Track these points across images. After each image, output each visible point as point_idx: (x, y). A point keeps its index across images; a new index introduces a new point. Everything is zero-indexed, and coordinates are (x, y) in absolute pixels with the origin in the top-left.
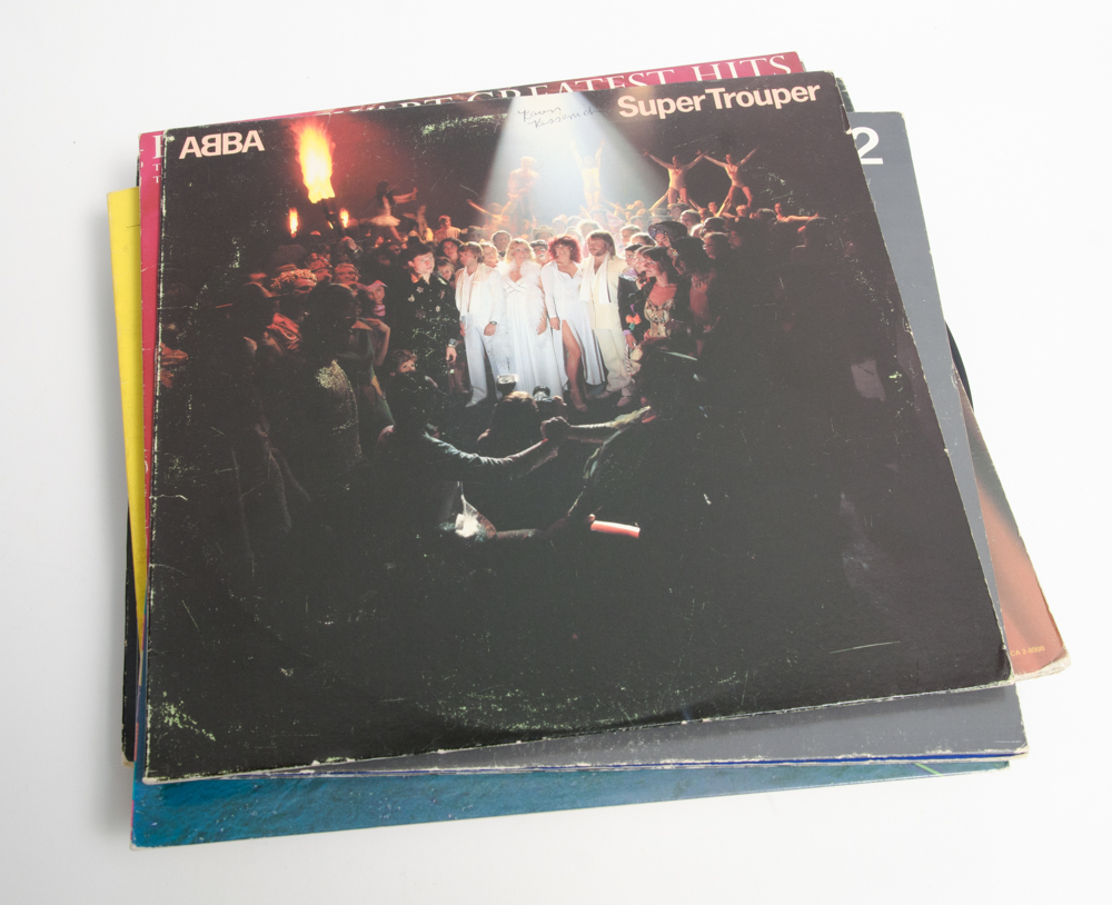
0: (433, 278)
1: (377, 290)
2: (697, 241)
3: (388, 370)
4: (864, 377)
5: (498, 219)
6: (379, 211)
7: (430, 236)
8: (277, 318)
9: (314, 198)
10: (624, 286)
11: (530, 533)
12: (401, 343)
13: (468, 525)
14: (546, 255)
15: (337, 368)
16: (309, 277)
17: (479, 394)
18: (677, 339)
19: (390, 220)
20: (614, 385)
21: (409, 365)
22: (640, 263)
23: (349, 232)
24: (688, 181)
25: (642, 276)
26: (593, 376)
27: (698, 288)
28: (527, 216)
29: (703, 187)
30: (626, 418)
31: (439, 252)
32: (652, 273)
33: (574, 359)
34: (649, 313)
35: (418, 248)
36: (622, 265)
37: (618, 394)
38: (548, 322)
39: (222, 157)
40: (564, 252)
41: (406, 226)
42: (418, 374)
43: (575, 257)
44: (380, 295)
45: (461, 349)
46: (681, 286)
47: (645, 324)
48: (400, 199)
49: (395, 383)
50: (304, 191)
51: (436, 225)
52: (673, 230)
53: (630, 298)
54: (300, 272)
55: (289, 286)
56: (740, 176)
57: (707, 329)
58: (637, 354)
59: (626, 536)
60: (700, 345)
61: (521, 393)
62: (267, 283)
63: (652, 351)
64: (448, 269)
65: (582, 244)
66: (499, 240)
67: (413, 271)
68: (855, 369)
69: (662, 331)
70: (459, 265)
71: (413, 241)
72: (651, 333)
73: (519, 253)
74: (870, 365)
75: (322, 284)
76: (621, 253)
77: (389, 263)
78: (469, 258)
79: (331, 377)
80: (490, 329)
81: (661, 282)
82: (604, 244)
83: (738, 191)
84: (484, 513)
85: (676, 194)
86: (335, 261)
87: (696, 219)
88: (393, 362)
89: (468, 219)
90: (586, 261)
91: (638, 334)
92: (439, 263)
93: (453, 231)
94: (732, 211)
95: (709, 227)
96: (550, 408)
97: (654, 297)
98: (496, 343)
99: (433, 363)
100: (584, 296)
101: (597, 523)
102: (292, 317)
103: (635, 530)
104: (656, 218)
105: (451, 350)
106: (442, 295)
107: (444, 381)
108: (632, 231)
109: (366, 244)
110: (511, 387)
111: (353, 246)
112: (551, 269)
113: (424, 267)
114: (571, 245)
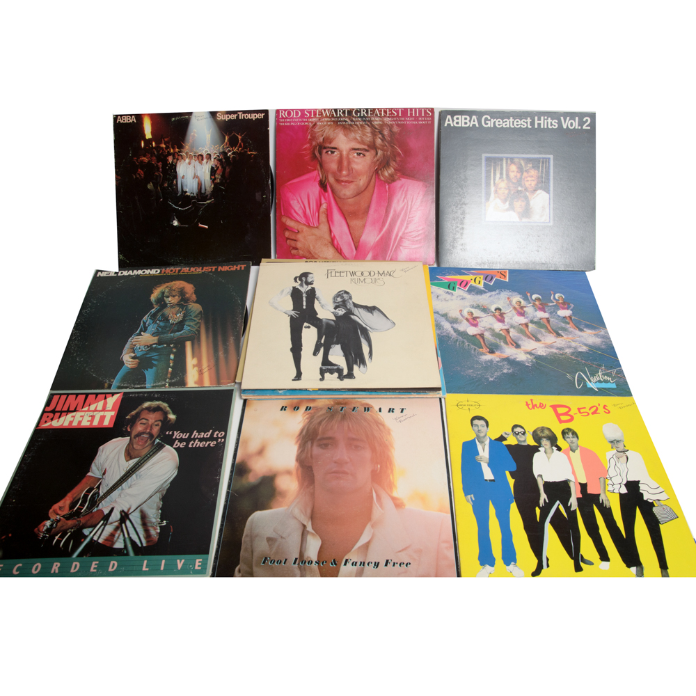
0: (172, 162)
1: (160, 164)
2: (229, 157)
3: (162, 185)
4: (258, 196)
5: (187, 147)
6: (161, 143)
7: (172, 151)
8: (139, 170)
9: (147, 138)
10: (212, 168)
11: (187, 226)
12: (165, 179)
13: (176, 223)
14: (196, 159)
15: (152, 184)
16: (146, 160)
17: (180, 193)
18: (221, 184)
19: (163, 146)
20: (207, 193)
21: (166, 185)
22: (216, 162)
23: (155, 148)
24: (229, 140)
25: (216, 166)
26: (203, 191)
27: (228, 170)
28: (193, 147)
29: (233, 142)
30: (208, 202)
31: (173, 155)
32: (218, 165)
33: (200, 185)
34: (216, 176)
35: (169, 154)
36: (212, 163)
37: (207, 195)
38: (195, 177)
39: (126, 123)
40: (200, 158)
41: (167, 147)
42: (168, 187)
43: (202, 160)
44: (161, 166)
45: (177, 181)
46: (224, 168)
47: (215, 179)
48: (166, 140)
49: (163, 189)
50: (145, 135)
51: (174, 148)
52: (224, 153)
53: (213, 171)
54: (144, 158)
55: (142, 162)
56: (242, 140)
57: (228, 181)
58: (213, 186)
59: (205, 228)
60: (226, 185)
61: (188, 194)
62: (137, 160)
63: (216, 185)
64: (175, 160)
65: (205, 156)
66: (187, 153)
67: (168, 160)
68: (257, 194)
69: (218, 181)
70: (178, 160)
71: (168, 152)
72: (216, 181)
73: (191, 157)
74: (260, 193)
75: (149, 162)
76: (212, 160)
77: (163, 158)
78: (180, 158)
79: (150, 186)
80: (183, 177)
81: (220, 168)
82: (209, 156)
83: (240, 144)
84: (179, 221)
85: (227, 144)
86: (151, 156)
87: (230, 151)
88: (163, 184)
89: (181, 147)
90: (205, 161)
91: (213, 181)
92: (174, 159)
93: (177, 150)
94: (238, 149)
95: (232, 154)
96: (194, 198)
97: (218, 172)
98: (184, 180)
99: (171, 185)
100: (203, 170)
101: (200, 225)
102: (142, 170)
103: (207, 227)
104: (221, 150)
105: (175, 182)
106: (174, 167)
107: (173, 189)
108: (216, 153)
109: (158, 152)
110: (186, 192)
111: (155, 152)
112: (197, 162)
113: (170, 159)
114: (202, 156)
